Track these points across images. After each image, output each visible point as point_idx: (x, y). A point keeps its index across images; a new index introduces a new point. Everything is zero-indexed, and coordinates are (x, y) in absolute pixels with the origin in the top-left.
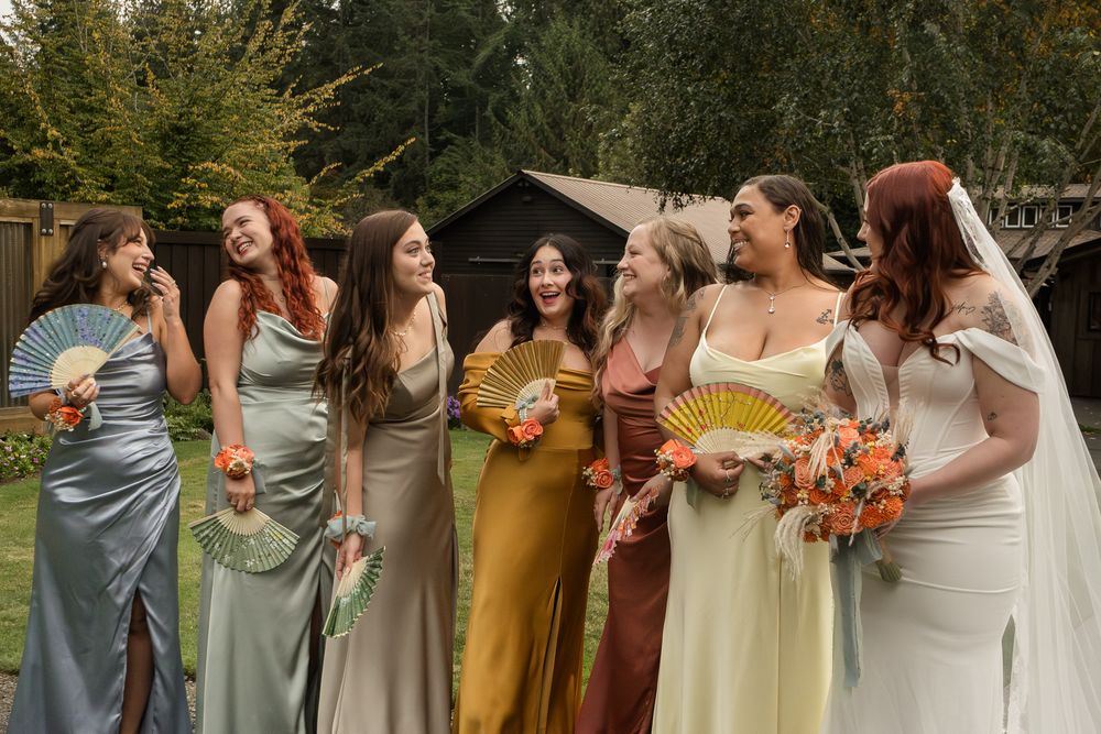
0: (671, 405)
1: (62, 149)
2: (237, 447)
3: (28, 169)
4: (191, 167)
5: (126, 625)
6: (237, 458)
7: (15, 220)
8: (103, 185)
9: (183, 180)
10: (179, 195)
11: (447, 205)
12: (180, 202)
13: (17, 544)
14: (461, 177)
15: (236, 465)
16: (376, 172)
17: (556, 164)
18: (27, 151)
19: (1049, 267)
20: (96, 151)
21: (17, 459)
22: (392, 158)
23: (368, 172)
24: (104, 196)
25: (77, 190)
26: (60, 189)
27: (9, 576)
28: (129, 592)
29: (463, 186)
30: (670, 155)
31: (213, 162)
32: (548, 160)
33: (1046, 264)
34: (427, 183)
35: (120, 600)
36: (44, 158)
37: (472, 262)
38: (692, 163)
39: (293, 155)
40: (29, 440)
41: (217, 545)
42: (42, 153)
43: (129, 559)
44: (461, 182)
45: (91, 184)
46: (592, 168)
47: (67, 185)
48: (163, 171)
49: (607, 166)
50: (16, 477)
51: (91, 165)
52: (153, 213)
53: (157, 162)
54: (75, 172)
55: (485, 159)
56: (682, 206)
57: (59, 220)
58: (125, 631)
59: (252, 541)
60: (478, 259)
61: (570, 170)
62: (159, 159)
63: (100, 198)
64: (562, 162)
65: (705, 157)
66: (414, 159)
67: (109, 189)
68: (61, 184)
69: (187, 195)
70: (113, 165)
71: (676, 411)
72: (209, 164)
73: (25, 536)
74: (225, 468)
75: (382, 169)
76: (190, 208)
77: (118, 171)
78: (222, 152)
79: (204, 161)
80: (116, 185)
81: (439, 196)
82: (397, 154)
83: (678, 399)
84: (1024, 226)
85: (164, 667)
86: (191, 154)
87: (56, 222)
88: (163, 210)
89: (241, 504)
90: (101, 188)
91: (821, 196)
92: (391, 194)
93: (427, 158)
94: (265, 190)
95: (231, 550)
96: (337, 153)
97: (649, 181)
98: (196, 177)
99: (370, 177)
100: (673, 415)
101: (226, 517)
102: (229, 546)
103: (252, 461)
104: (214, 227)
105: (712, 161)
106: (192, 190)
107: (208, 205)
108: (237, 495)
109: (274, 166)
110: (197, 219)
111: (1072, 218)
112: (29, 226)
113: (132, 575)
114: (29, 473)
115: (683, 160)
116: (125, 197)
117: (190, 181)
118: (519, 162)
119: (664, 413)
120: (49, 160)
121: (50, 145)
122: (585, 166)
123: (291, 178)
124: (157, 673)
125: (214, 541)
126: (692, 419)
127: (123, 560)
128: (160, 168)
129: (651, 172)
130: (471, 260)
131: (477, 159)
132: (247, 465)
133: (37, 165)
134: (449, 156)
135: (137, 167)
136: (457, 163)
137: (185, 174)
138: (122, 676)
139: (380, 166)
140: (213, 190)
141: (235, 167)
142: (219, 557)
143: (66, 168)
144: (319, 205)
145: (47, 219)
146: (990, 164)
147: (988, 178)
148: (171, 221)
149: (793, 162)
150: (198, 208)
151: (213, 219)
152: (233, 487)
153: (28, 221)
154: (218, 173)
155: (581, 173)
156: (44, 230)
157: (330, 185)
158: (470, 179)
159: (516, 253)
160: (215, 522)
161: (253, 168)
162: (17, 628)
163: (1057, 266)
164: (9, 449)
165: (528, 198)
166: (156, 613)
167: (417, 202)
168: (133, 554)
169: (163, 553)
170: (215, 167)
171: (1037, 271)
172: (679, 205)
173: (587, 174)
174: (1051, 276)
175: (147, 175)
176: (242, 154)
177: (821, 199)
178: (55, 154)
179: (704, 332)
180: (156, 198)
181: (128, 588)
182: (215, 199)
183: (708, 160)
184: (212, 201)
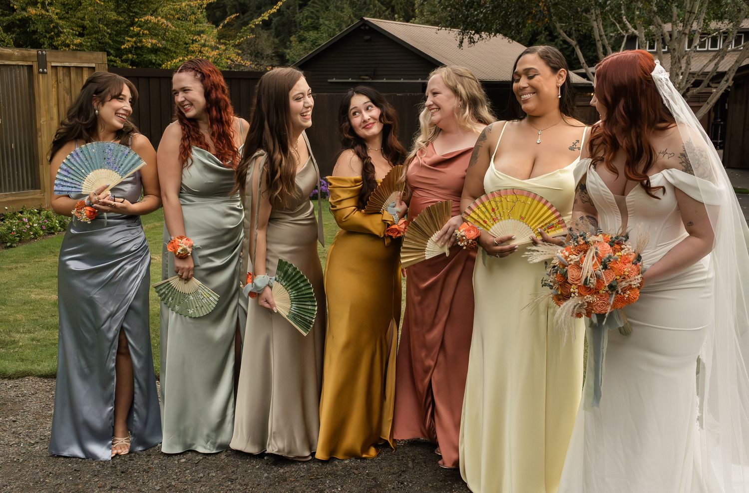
0: (472, 206)
1: (48, 7)
2: (181, 238)
3: (25, 22)
4: (136, 20)
5: (115, 351)
6: (183, 245)
7: (21, 63)
8: (77, 33)
9: (132, 28)
10: (129, 39)
11: (312, 41)
12: (130, 44)
13: (37, 287)
14: (321, 21)
15: (182, 250)
16: (263, 21)
17: (386, 10)
18: (24, 9)
19: (727, 81)
20: (71, 9)
21: (32, 226)
22: (274, 10)
23: (258, 21)
24: (78, 40)
25: (59, 36)
26: (48, 36)
27: (33, 310)
28: (116, 330)
29: (322, 28)
30: (466, 7)
31: (152, 15)
32: (380, 8)
33: (725, 78)
34: (298, 26)
35: (111, 335)
36: (36, 14)
37: (331, 82)
38: (481, 12)
39: (206, 8)
40: (38, 213)
41: (171, 298)
42: (34, 11)
43: (116, 309)
44: (321, 25)
45: (69, 32)
46: (411, 13)
47: (53, 33)
48: (118, 22)
49: (421, 12)
50: (31, 239)
51: (68, 18)
52: (112, 52)
53: (113, 16)
54: (57, 24)
55: (337, 8)
56: (474, 42)
57: (50, 62)
58: (114, 355)
59: (191, 298)
60: (334, 80)
61: (396, 16)
62: (114, 14)
63: (75, 42)
64: (390, 9)
65: (491, 8)
66: (288, 9)
67: (81, 35)
68: (49, 33)
69: (134, 39)
70: (83, 19)
71: (475, 209)
72: (148, 17)
73: (41, 281)
74: (175, 252)
75: (267, 19)
76: (137, 48)
77: (87, 23)
78: (157, 8)
79: (145, 14)
80: (85, 32)
81: (306, 35)
82: (278, 8)
83: (477, 201)
84: (710, 49)
85: (140, 376)
86: (136, 10)
87: (49, 64)
88: (119, 49)
89: (185, 275)
90: (76, 35)
91: (570, 32)
92: (273, 34)
93: (298, 8)
94: (188, 34)
95: (179, 303)
96: (235, 5)
97: (452, 24)
98: (140, 26)
99: (259, 24)
100: (474, 212)
101: (175, 281)
102: (178, 299)
103: (191, 246)
104: (154, 61)
105: (495, 11)
106: (138, 35)
107: (149, 45)
108: (183, 269)
109: (193, 17)
110: (142, 55)
111: (744, 46)
112: (30, 67)
113: (117, 320)
114: (40, 236)
115: (475, 10)
116: (92, 41)
117: (136, 29)
118: (360, 10)
119: (467, 211)
120: (39, 16)
121: (39, 5)
122: (406, 12)
123: (206, 25)
124: (135, 381)
125: (168, 296)
126: (487, 214)
127: (112, 309)
128: (116, 20)
129: (452, 19)
130: (329, 80)
131: (331, 7)
132: (189, 250)
133: (31, 19)
134: (313, 7)
135: (100, 20)
136: (318, 11)
137: (133, 24)
138: (114, 383)
139: (266, 16)
140: (153, 35)
141: (167, 19)
142: (172, 306)
143: (51, 21)
144: (225, 44)
145: (42, 62)
146: (688, 9)
147: (686, 19)
148: (124, 57)
149: (552, 10)
150: (142, 48)
151: (153, 55)
152: (179, 264)
153: (30, 63)
154: (155, 24)
155: (404, 17)
156: (41, 70)
157: (231, 28)
158: (327, 23)
159: (360, 75)
160: (168, 285)
161: (179, 19)
162: (41, 346)
163: (733, 80)
164: (26, 220)
165: (368, 37)
166: (134, 342)
167: (291, 39)
168: (117, 306)
169: (138, 304)
170: (153, 19)
171: (719, 83)
172: (472, 41)
173: (408, 18)
174: (729, 87)
175: (106, 25)
176: (171, 9)
177: (570, 35)
178: (43, 12)
179: (493, 157)
180: (113, 41)
181: (115, 327)
182: (154, 41)
183: (492, 9)
184: (152, 43)
